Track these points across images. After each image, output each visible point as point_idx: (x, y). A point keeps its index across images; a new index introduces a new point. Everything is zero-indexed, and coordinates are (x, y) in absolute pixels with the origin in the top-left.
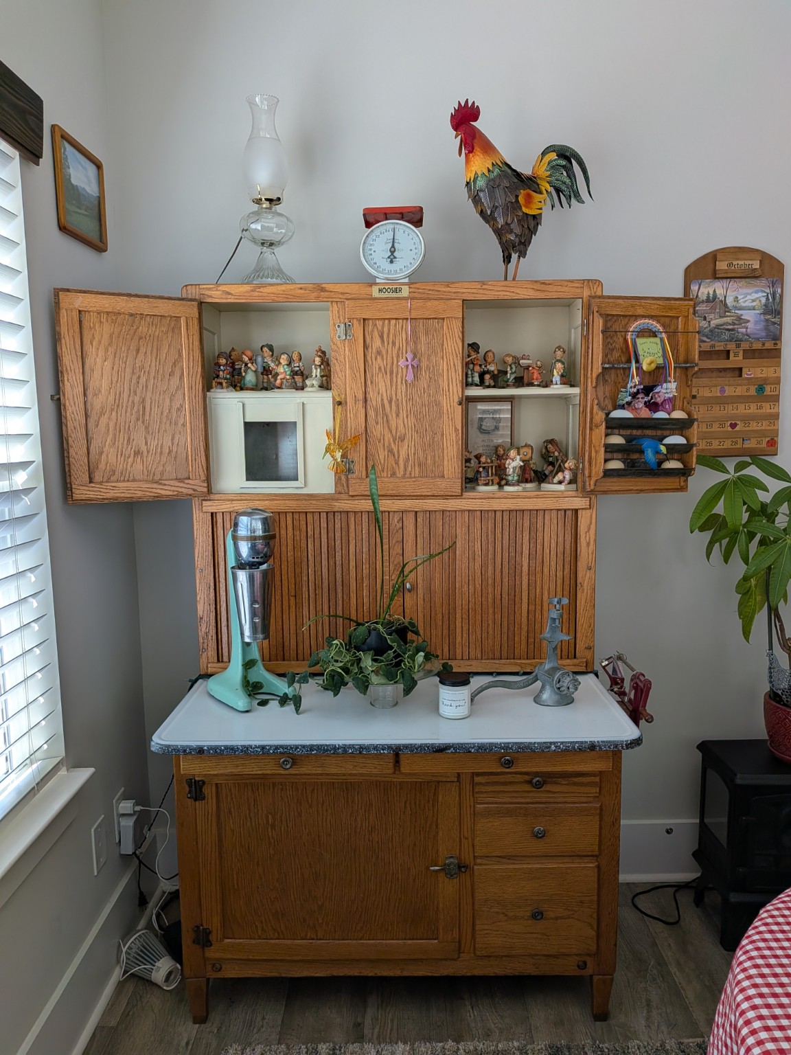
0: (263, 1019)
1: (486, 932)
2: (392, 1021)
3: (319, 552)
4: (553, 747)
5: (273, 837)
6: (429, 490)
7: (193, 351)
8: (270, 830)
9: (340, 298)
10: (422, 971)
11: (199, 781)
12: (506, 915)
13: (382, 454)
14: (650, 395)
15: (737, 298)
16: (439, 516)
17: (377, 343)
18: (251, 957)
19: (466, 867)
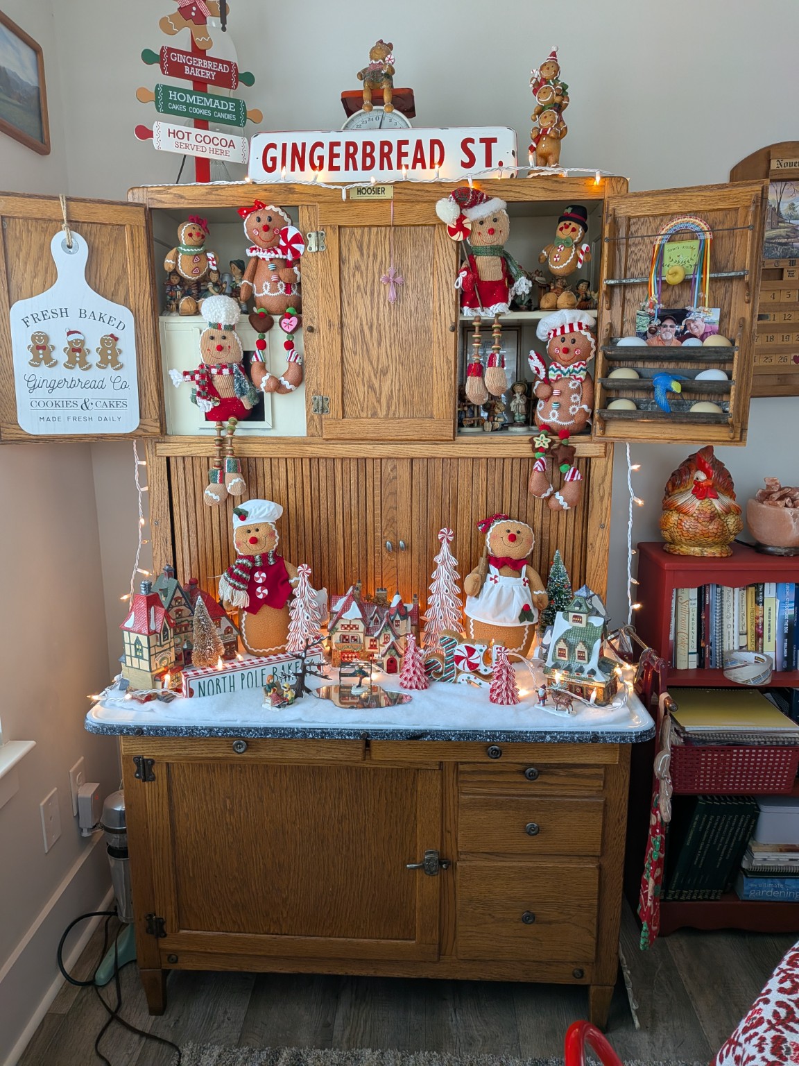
0: (226, 1013)
1: (470, 934)
2: (366, 1022)
3: (301, 503)
4: (548, 738)
5: (231, 824)
6: (415, 433)
7: (139, 266)
8: (227, 815)
9: (311, 202)
10: (398, 973)
11: (148, 760)
12: (493, 917)
13: (362, 390)
14: (683, 323)
15: (793, 204)
16: (438, 463)
17: (355, 257)
18: (209, 950)
19: (448, 863)
